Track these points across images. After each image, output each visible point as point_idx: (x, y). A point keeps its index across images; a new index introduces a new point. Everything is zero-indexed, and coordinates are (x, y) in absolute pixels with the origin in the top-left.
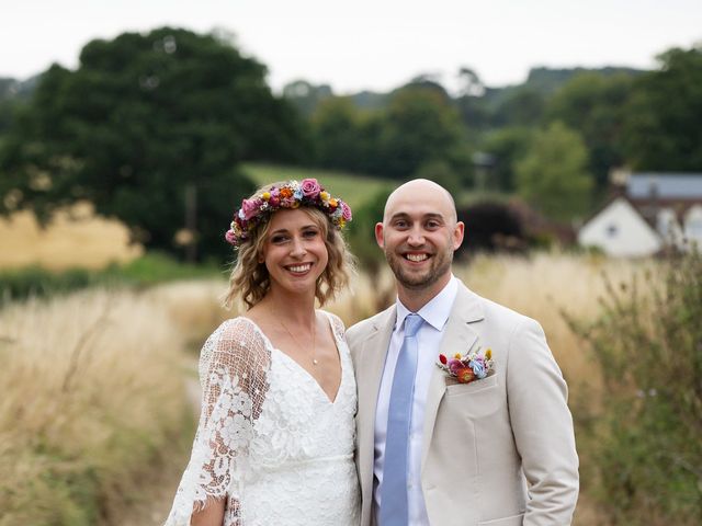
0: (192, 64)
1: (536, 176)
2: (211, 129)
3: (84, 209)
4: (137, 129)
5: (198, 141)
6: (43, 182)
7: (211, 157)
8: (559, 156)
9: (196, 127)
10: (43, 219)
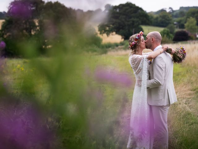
0: (132, 9)
1: (188, 26)
2: (135, 19)
3: (114, 33)
4: (123, 20)
5: (133, 21)
6: (107, 28)
7: (135, 24)
8: (192, 23)
9: (133, 19)
10: (108, 35)
